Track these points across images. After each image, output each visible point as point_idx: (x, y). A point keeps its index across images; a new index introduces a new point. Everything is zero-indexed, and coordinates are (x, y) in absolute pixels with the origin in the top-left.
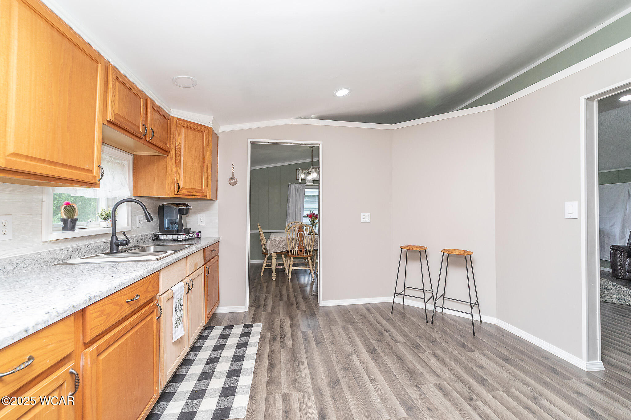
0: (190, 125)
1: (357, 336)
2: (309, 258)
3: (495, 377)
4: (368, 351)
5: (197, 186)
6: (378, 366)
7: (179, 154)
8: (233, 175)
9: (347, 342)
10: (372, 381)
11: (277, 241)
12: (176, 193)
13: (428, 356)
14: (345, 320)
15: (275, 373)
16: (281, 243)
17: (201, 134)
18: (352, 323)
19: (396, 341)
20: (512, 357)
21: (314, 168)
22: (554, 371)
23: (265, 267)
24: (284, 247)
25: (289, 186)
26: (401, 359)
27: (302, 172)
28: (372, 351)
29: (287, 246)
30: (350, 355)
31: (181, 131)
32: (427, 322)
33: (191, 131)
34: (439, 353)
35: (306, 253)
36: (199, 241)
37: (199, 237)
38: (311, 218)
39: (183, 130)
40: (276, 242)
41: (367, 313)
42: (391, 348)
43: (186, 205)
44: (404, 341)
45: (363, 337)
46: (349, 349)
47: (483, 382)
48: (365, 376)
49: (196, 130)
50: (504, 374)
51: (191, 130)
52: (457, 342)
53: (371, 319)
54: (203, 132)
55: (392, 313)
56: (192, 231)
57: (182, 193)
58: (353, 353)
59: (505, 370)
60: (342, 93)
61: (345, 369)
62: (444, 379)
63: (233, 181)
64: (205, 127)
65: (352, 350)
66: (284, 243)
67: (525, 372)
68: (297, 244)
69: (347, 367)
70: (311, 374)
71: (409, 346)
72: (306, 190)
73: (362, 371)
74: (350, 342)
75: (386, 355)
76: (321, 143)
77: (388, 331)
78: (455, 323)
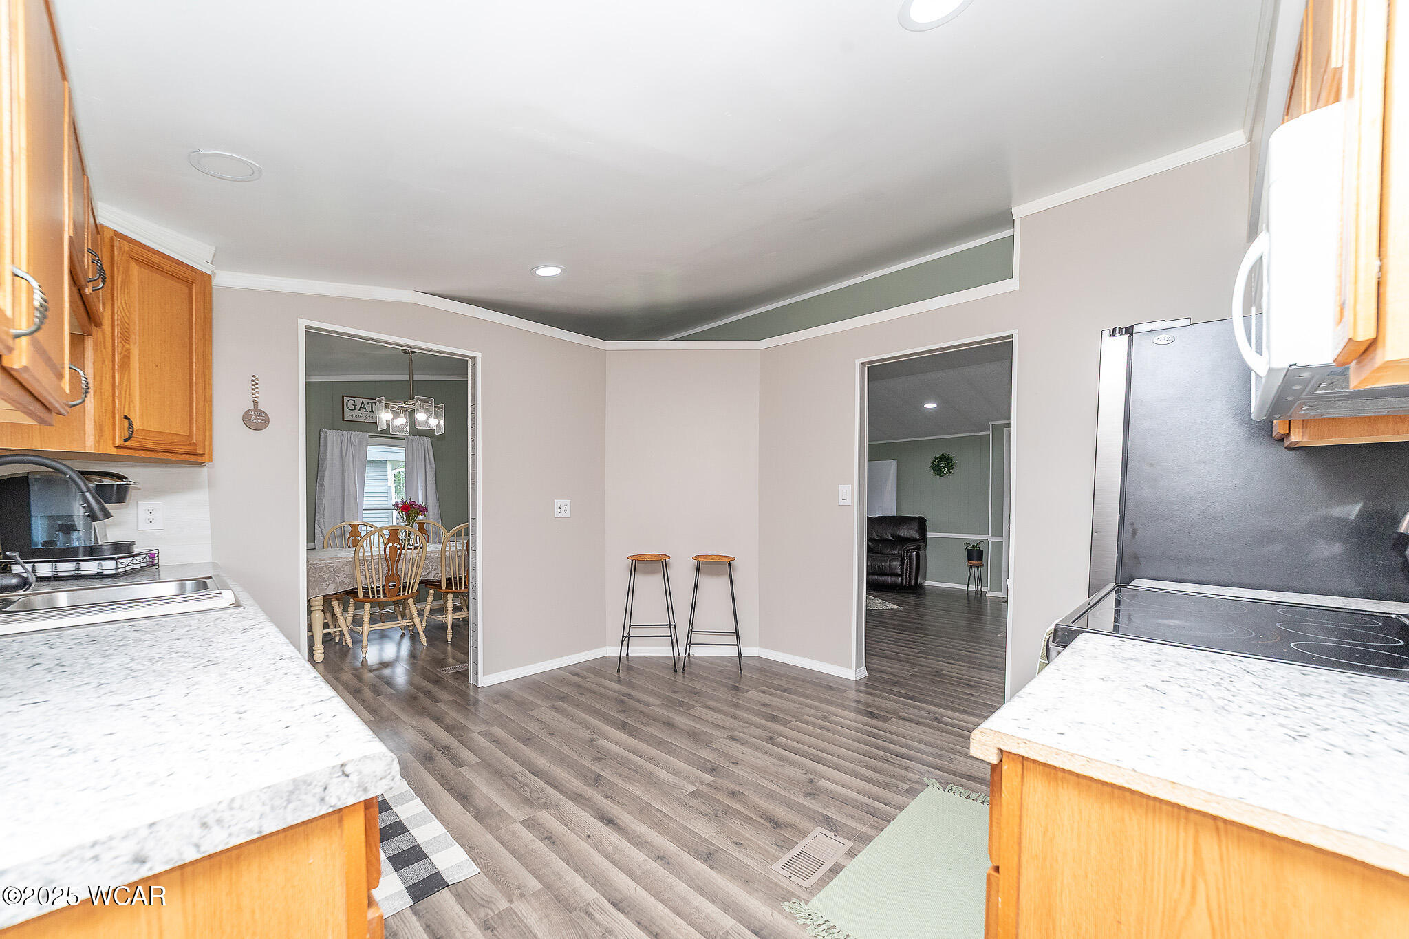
0: (156, 259)
1: (585, 713)
2: (411, 601)
3: (783, 711)
4: (617, 728)
5: (176, 427)
6: (645, 741)
7: (126, 334)
8: (255, 403)
9: (574, 725)
10: (648, 759)
11: (327, 568)
12: (118, 442)
13: (699, 711)
14: (547, 697)
15: (480, 802)
16: (338, 572)
17: (183, 289)
18: (563, 698)
19: (649, 705)
20: (790, 686)
21: (421, 401)
22: (831, 688)
23: (324, 629)
24: (346, 580)
25: (322, 435)
26: (669, 724)
27: (386, 407)
28: (623, 727)
29: (353, 578)
30: (593, 740)
31: (127, 271)
32: (676, 671)
33: (156, 277)
34: (711, 703)
35: (404, 591)
36: (157, 574)
37: (155, 565)
38: (407, 513)
39: (134, 267)
40: (325, 569)
41: (578, 679)
42: (648, 716)
43: (120, 477)
44: (659, 702)
45: (595, 712)
46: (585, 734)
47: (774, 719)
48: (633, 757)
49: (172, 275)
50: (791, 705)
51: (157, 273)
52: (726, 686)
53: (589, 685)
54: (189, 283)
55: (619, 671)
56: (136, 549)
57: (138, 445)
58: (595, 736)
59: (789, 700)
60: (549, 271)
61: (599, 759)
62: (733, 729)
63: (256, 419)
64: (194, 270)
65: (590, 733)
66: (347, 570)
67: (808, 697)
68: (383, 569)
69: (599, 755)
70: (546, 782)
71: (670, 707)
72: (370, 448)
73: (626, 753)
74: (580, 724)
75: (646, 725)
76: (478, 356)
77: (629, 696)
78: (710, 665)
